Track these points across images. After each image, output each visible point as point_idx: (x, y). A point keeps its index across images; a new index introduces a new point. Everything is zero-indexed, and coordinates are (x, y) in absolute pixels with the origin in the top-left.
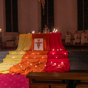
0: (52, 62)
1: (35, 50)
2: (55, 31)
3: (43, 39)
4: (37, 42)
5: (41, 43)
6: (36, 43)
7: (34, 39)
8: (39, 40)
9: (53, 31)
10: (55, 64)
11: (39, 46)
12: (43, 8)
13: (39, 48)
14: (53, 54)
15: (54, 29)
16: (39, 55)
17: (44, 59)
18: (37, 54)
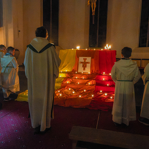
0: (101, 91)
1: (79, 72)
2: (108, 47)
3: (90, 58)
4: (83, 61)
5: (88, 63)
6: (82, 63)
7: (78, 58)
8: (85, 59)
9: (105, 47)
10: (106, 94)
11: (84, 67)
12: (94, 14)
13: (84, 69)
14: (104, 79)
15: (107, 45)
16: (84, 79)
17: (91, 85)
18: (82, 79)
